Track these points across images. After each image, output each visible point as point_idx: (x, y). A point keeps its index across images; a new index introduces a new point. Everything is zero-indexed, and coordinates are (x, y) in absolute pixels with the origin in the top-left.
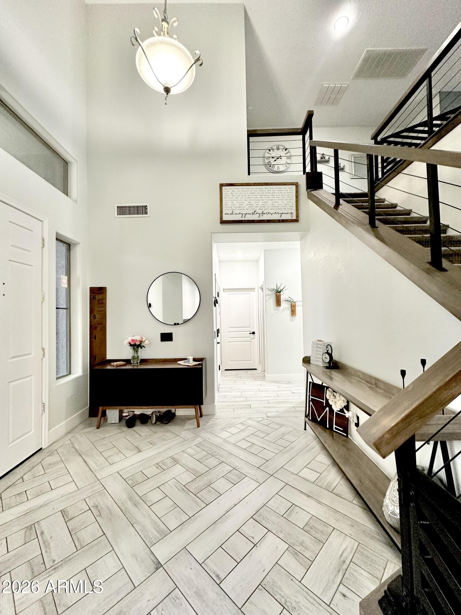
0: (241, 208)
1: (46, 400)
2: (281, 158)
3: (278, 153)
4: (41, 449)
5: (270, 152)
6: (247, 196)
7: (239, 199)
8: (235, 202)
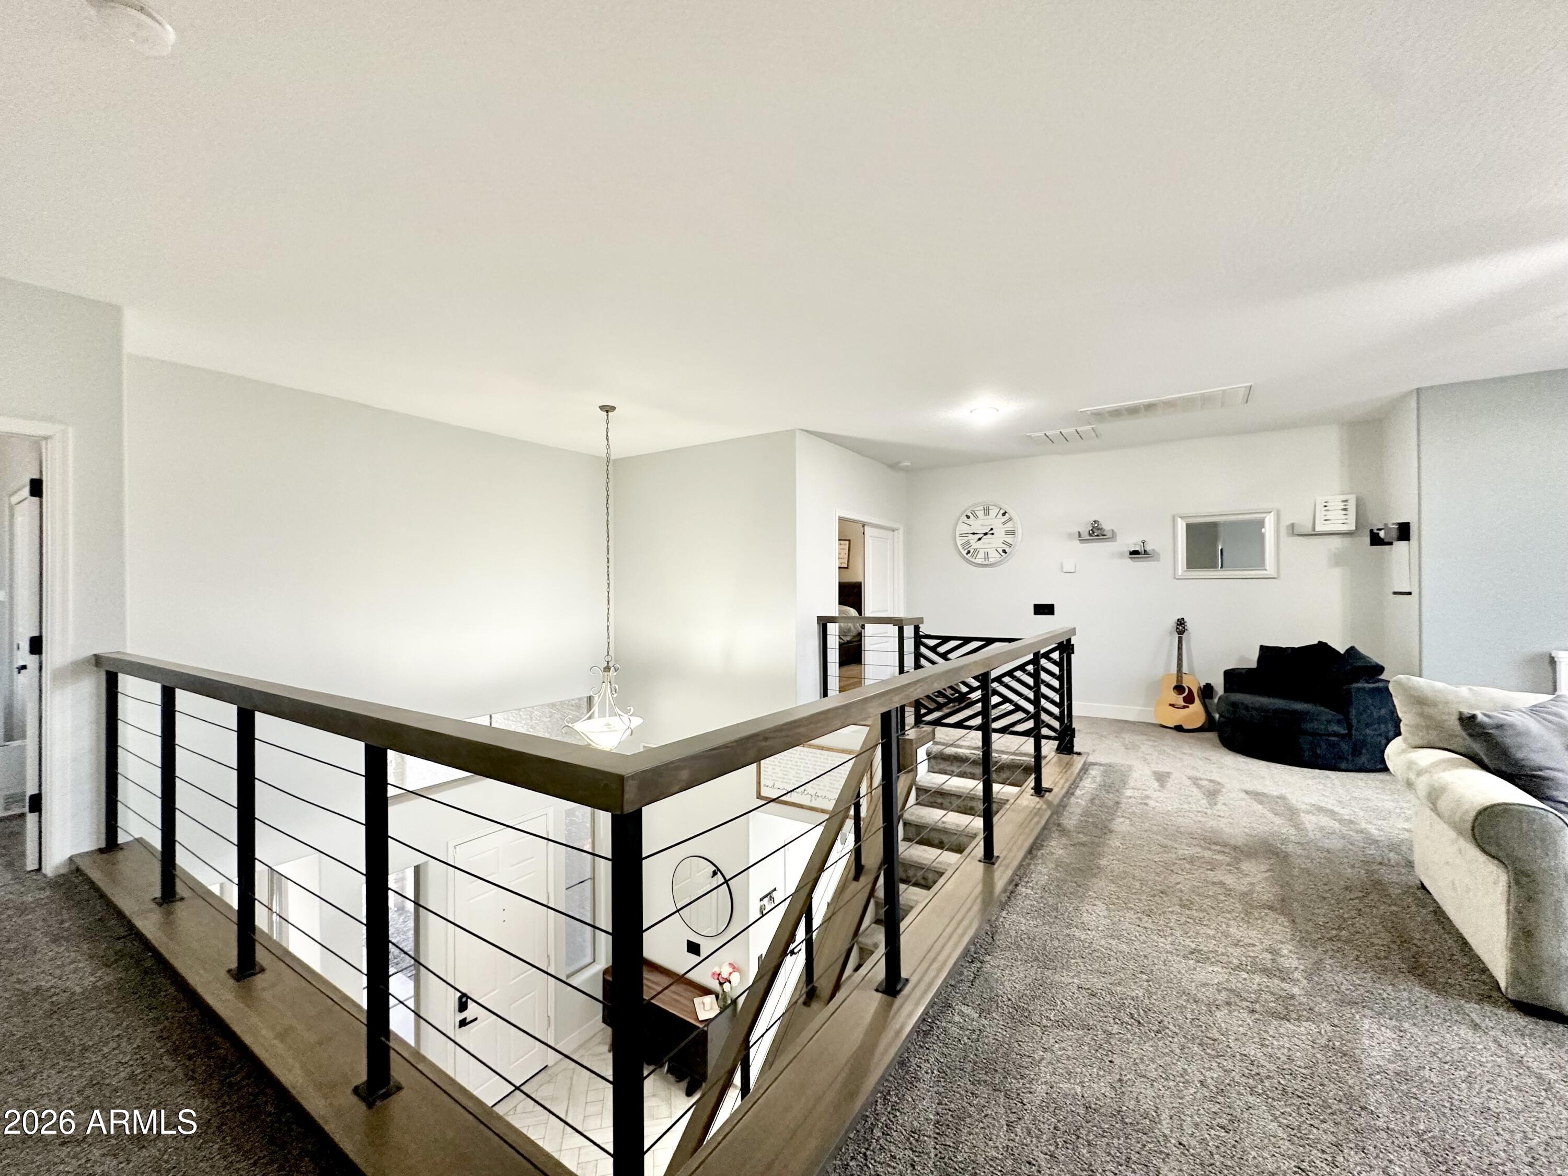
0: (785, 781)
1: (552, 1014)
2: (993, 534)
3: (986, 522)
4: (547, 1066)
5: (968, 521)
6: (793, 763)
7: (783, 765)
8: (778, 770)
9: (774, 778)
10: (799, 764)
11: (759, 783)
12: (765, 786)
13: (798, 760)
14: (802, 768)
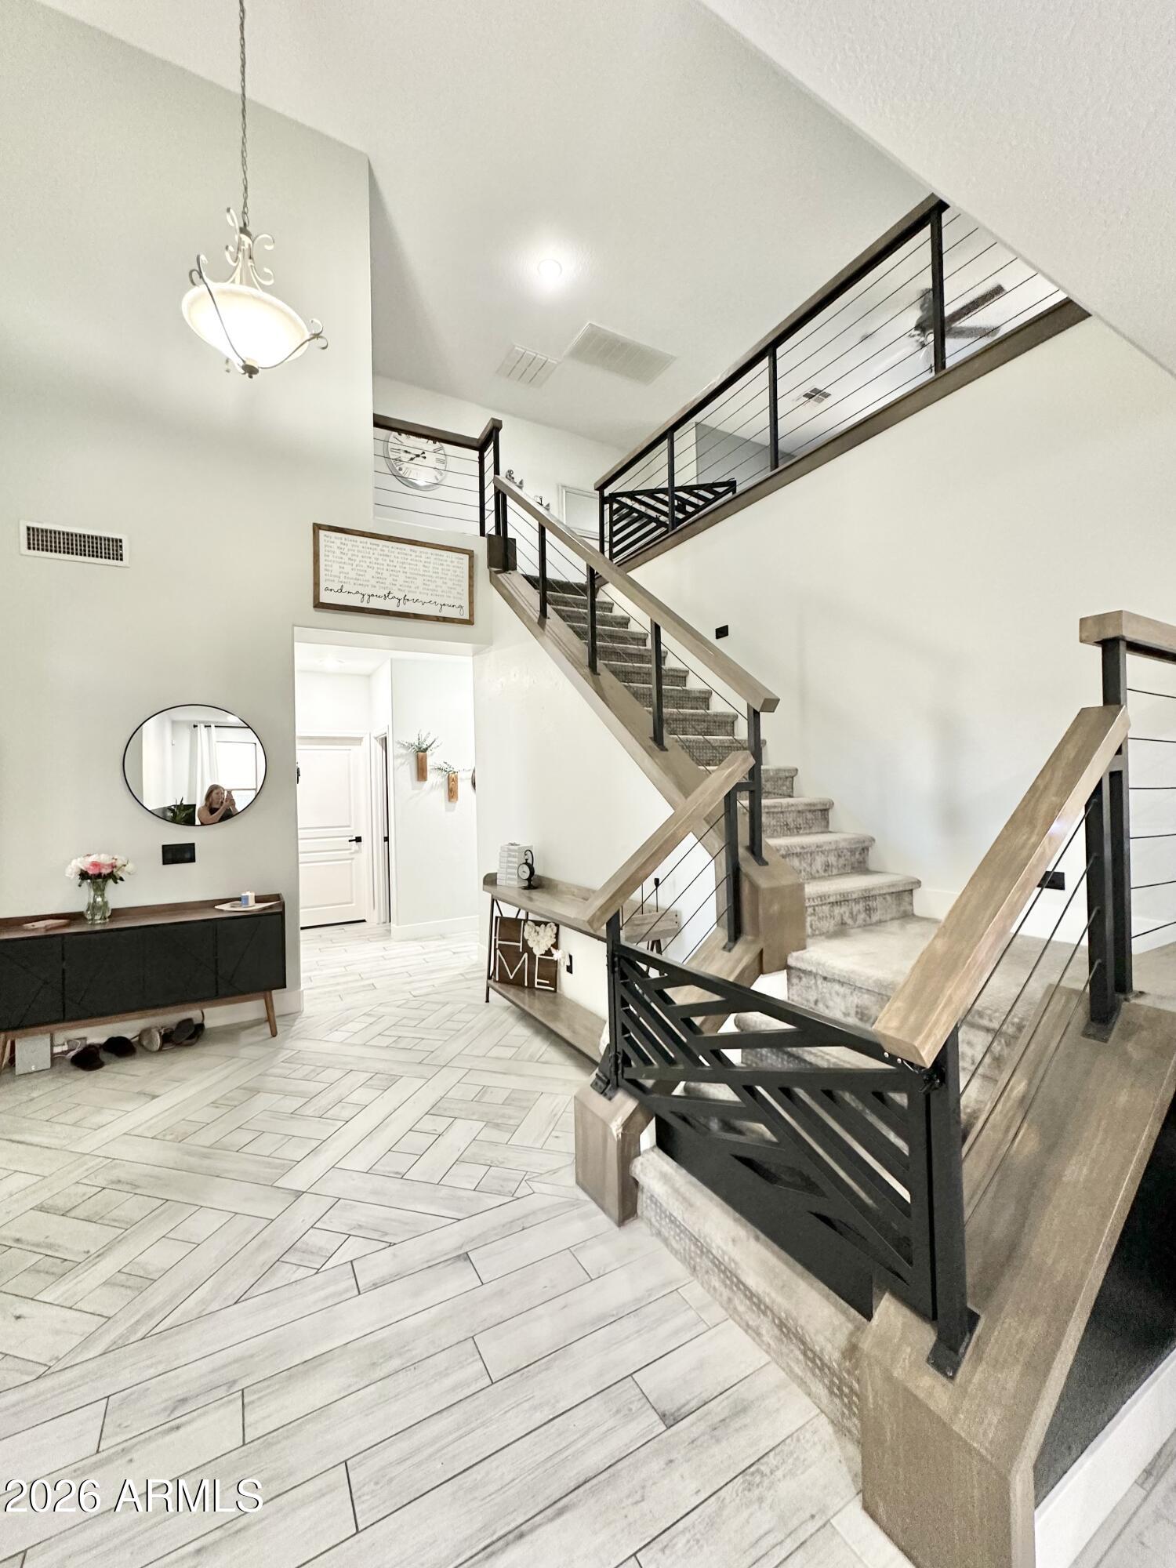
0: (359, 582)
2: (424, 458)
6: (373, 560)
7: (357, 562)
8: (347, 568)
9: (342, 579)
10: (380, 561)
11: (316, 584)
12: (327, 589)
13: (380, 558)
14: (385, 567)
